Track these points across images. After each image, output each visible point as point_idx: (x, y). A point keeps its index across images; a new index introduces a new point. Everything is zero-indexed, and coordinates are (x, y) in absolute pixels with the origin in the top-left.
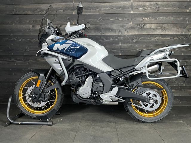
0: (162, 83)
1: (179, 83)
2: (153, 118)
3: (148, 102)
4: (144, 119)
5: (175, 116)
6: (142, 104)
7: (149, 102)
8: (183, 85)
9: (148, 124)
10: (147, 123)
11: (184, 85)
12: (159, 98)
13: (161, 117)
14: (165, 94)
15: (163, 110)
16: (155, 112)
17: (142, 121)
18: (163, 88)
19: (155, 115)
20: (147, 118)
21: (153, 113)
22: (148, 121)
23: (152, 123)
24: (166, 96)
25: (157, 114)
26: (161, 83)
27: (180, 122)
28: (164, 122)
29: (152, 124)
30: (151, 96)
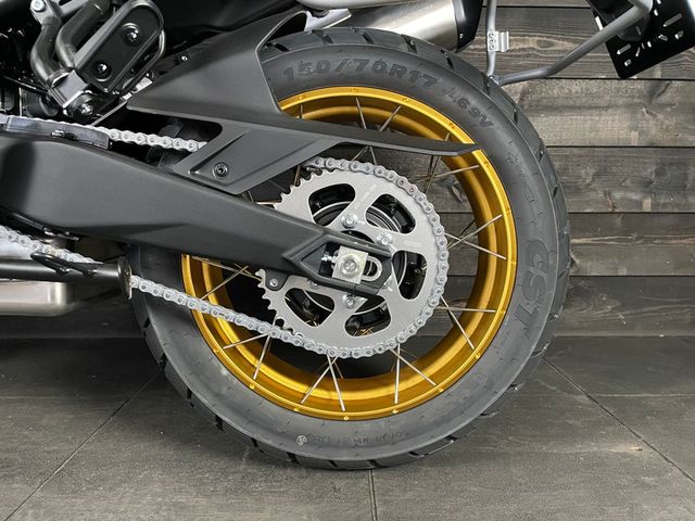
0: (463, 102)
1: (618, 195)
2: (382, 423)
3: (314, 272)
4: (302, 439)
5: (583, 399)
6: (277, 300)
7: (329, 273)
8: (640, 204)
9: (341, 481)
10: (334, 467)
11: (647, 205)
12: (428, 239)
13: (461, 411)
14: (496, 209)
15: (476, 354)
16: (407, 374)
17: (292, 456)
18: (465, 139)
19: (404, 395)
20: (332, 430)
21: (386, 385)
22: (344, 456)
23: (377, 465)
24: (500, 225)
25: (424, 385)
26: (459, 93)
27: (621, 448)
28: (492, 457)
29: (379, 479)
30: (354, 215)
